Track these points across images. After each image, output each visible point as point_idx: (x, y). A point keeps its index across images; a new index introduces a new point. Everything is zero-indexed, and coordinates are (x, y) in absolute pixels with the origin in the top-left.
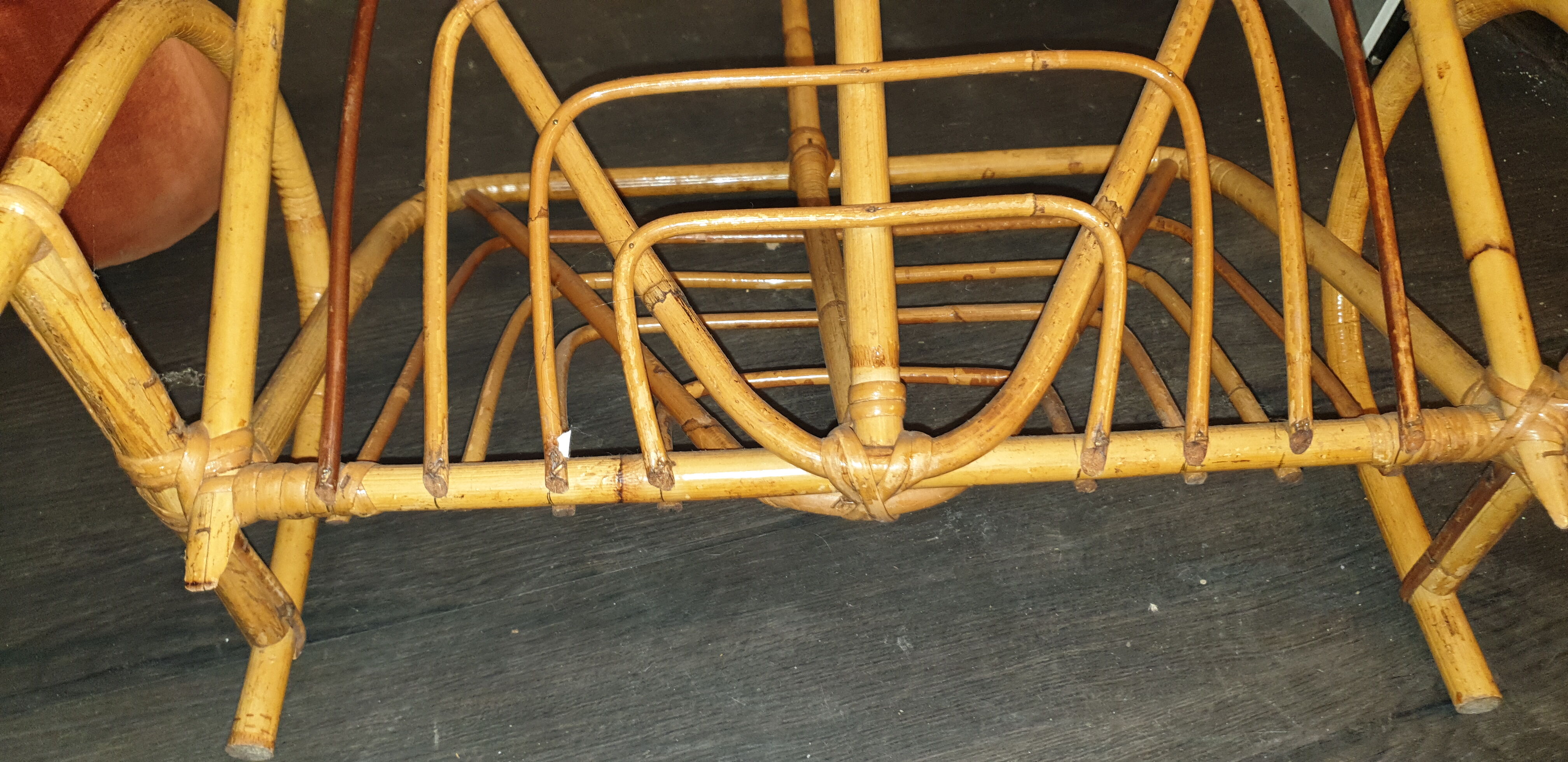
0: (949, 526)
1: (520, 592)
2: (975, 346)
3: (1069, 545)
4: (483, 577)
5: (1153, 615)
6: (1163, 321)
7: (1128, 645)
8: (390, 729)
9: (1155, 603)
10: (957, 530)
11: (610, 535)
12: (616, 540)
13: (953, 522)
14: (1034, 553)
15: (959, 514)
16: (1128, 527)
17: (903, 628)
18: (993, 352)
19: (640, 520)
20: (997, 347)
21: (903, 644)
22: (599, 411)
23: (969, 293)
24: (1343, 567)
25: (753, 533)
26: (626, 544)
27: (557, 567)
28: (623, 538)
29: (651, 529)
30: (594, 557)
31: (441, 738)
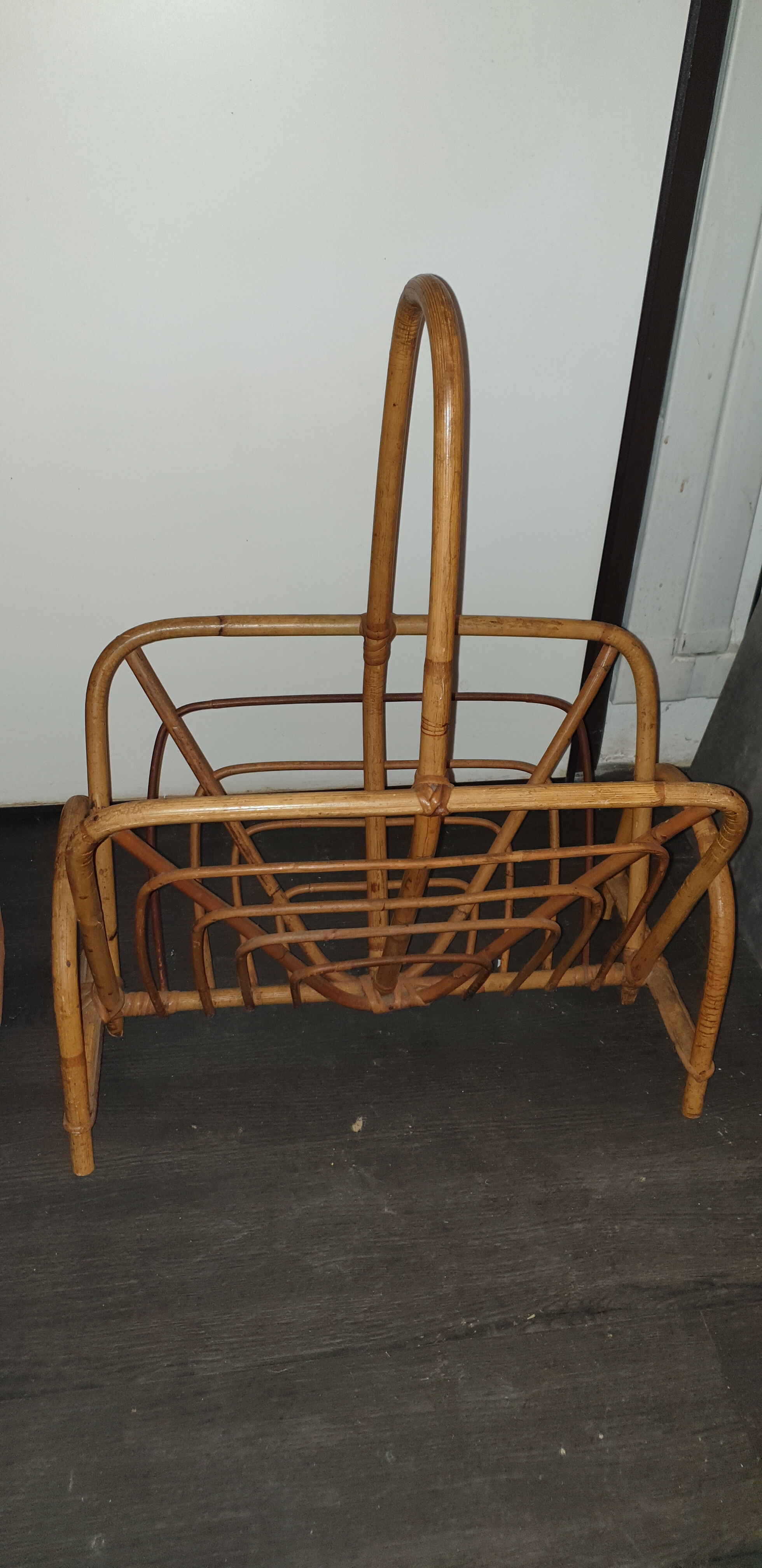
0: (438, 1370)
1: (141, 1380)
2: (484, 1230)
3: (514, 1395)
4: (119, 1366)
5: (562, 1457)
6: (616, 1227)
7: (540, 1478)
8: (42, 1474)
9: (565, 1448)
10: (443, 1375)
11: (207, 1346)
12: (211, 1351)
13: (441, 1368)
14: (491, 1398)
15: (446, 1362)
16: (559, 1387)
17: (391, 1445)
18: (494, 1237)
19: (229, 1338)
20: (499, 1233)
21: (389, 1456)
22: (215, 1248)
23: (487, 1186)
24: (700, 1439)
25: (304, 1358)
26: (217, 1355)
27: (168, 1366)
28: (216, 1350)
29: (236, 1346)
30: (194, 1362)
31: (73, 1485)
